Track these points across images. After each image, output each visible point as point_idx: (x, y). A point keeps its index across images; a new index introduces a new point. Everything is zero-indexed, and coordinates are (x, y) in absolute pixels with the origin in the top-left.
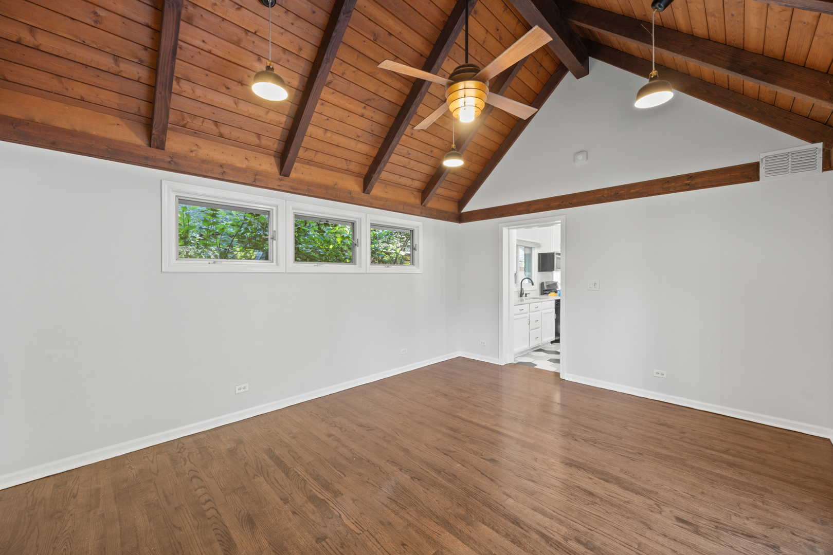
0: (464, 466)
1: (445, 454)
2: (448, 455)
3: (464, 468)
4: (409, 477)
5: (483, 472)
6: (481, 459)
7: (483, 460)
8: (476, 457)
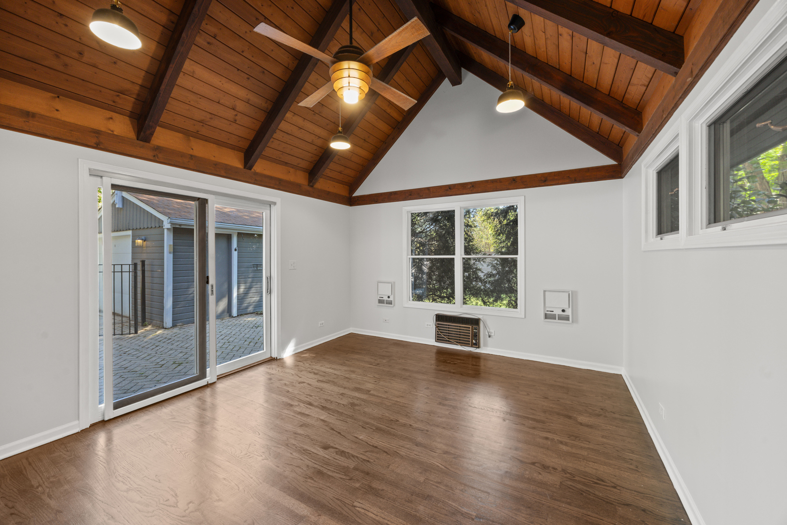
0: (356, 437)
1: (376, 447)
2: (373, 446)
3: (356, 436)
4: (400, 421)
5: (339, 435)
6: (338, 447)
7: (336, 446)
8: (343, 449)
